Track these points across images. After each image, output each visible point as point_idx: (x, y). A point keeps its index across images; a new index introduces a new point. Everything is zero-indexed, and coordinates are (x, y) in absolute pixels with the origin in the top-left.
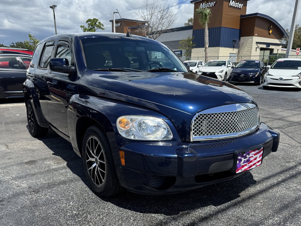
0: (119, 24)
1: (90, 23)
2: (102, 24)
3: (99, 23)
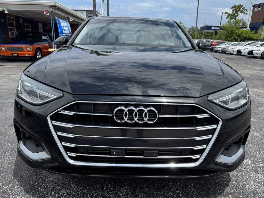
0: (260, 8)
1: (234, 10)
2: (246, 9)
3: (243, 8)
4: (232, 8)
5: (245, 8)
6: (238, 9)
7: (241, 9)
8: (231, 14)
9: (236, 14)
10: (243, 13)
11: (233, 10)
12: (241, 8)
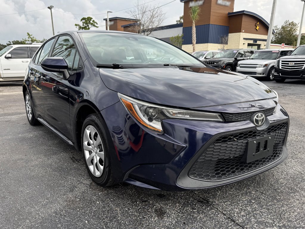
1: (85, 22)
3: (93, 21)
4: (81, 20)
5: (95, 21)
6: (88, 21)
7: (91, 22)
8: (82, 26)
9: (87, 27)
10: (94, 26)
11: (83, 23)
12: (91, 20)
